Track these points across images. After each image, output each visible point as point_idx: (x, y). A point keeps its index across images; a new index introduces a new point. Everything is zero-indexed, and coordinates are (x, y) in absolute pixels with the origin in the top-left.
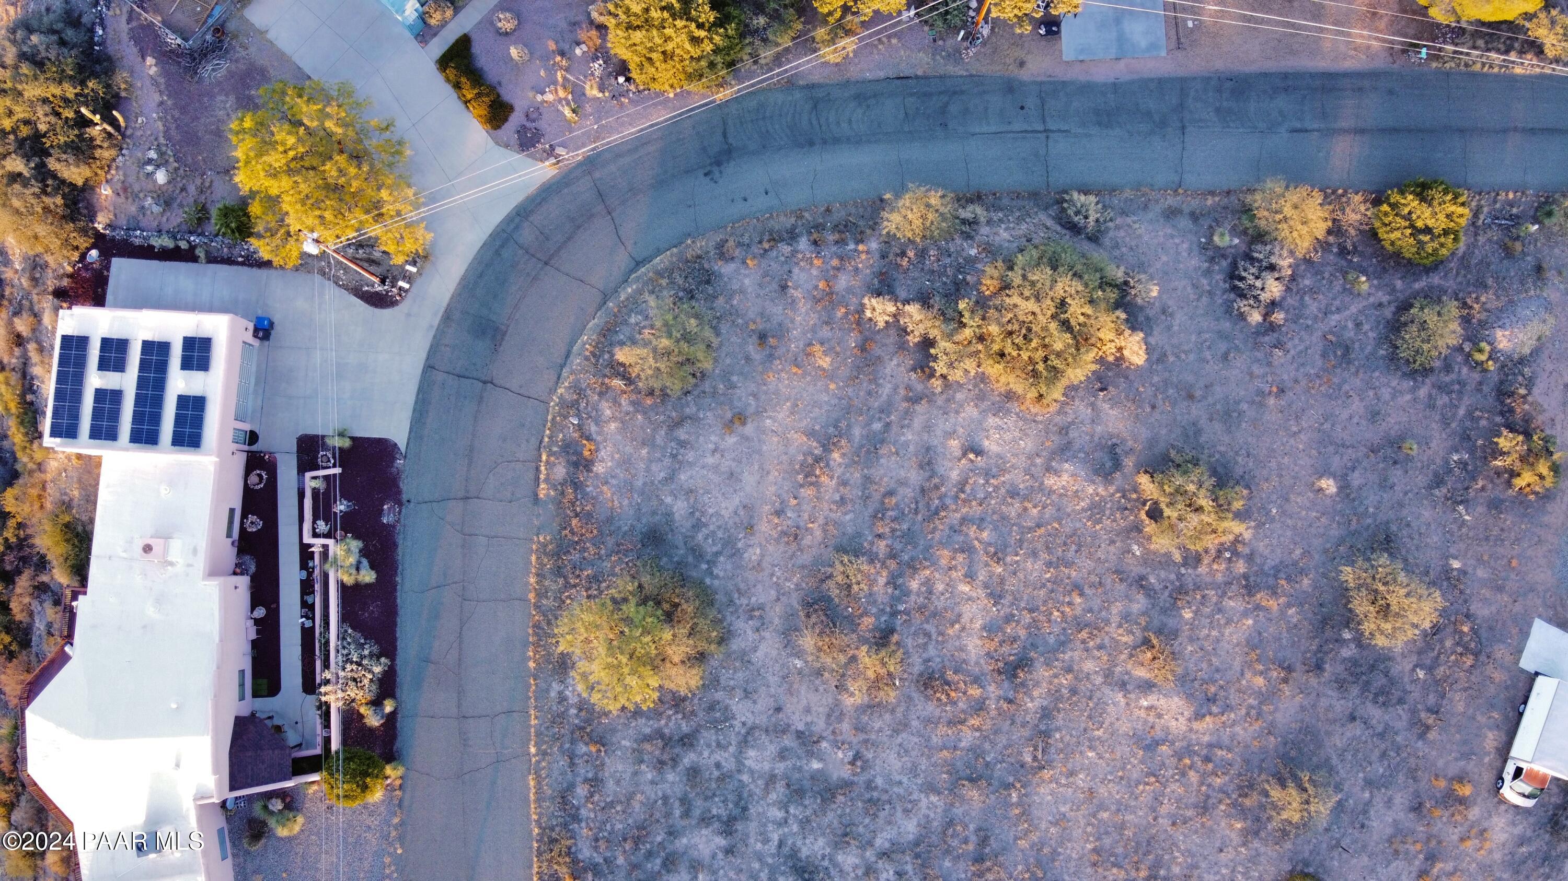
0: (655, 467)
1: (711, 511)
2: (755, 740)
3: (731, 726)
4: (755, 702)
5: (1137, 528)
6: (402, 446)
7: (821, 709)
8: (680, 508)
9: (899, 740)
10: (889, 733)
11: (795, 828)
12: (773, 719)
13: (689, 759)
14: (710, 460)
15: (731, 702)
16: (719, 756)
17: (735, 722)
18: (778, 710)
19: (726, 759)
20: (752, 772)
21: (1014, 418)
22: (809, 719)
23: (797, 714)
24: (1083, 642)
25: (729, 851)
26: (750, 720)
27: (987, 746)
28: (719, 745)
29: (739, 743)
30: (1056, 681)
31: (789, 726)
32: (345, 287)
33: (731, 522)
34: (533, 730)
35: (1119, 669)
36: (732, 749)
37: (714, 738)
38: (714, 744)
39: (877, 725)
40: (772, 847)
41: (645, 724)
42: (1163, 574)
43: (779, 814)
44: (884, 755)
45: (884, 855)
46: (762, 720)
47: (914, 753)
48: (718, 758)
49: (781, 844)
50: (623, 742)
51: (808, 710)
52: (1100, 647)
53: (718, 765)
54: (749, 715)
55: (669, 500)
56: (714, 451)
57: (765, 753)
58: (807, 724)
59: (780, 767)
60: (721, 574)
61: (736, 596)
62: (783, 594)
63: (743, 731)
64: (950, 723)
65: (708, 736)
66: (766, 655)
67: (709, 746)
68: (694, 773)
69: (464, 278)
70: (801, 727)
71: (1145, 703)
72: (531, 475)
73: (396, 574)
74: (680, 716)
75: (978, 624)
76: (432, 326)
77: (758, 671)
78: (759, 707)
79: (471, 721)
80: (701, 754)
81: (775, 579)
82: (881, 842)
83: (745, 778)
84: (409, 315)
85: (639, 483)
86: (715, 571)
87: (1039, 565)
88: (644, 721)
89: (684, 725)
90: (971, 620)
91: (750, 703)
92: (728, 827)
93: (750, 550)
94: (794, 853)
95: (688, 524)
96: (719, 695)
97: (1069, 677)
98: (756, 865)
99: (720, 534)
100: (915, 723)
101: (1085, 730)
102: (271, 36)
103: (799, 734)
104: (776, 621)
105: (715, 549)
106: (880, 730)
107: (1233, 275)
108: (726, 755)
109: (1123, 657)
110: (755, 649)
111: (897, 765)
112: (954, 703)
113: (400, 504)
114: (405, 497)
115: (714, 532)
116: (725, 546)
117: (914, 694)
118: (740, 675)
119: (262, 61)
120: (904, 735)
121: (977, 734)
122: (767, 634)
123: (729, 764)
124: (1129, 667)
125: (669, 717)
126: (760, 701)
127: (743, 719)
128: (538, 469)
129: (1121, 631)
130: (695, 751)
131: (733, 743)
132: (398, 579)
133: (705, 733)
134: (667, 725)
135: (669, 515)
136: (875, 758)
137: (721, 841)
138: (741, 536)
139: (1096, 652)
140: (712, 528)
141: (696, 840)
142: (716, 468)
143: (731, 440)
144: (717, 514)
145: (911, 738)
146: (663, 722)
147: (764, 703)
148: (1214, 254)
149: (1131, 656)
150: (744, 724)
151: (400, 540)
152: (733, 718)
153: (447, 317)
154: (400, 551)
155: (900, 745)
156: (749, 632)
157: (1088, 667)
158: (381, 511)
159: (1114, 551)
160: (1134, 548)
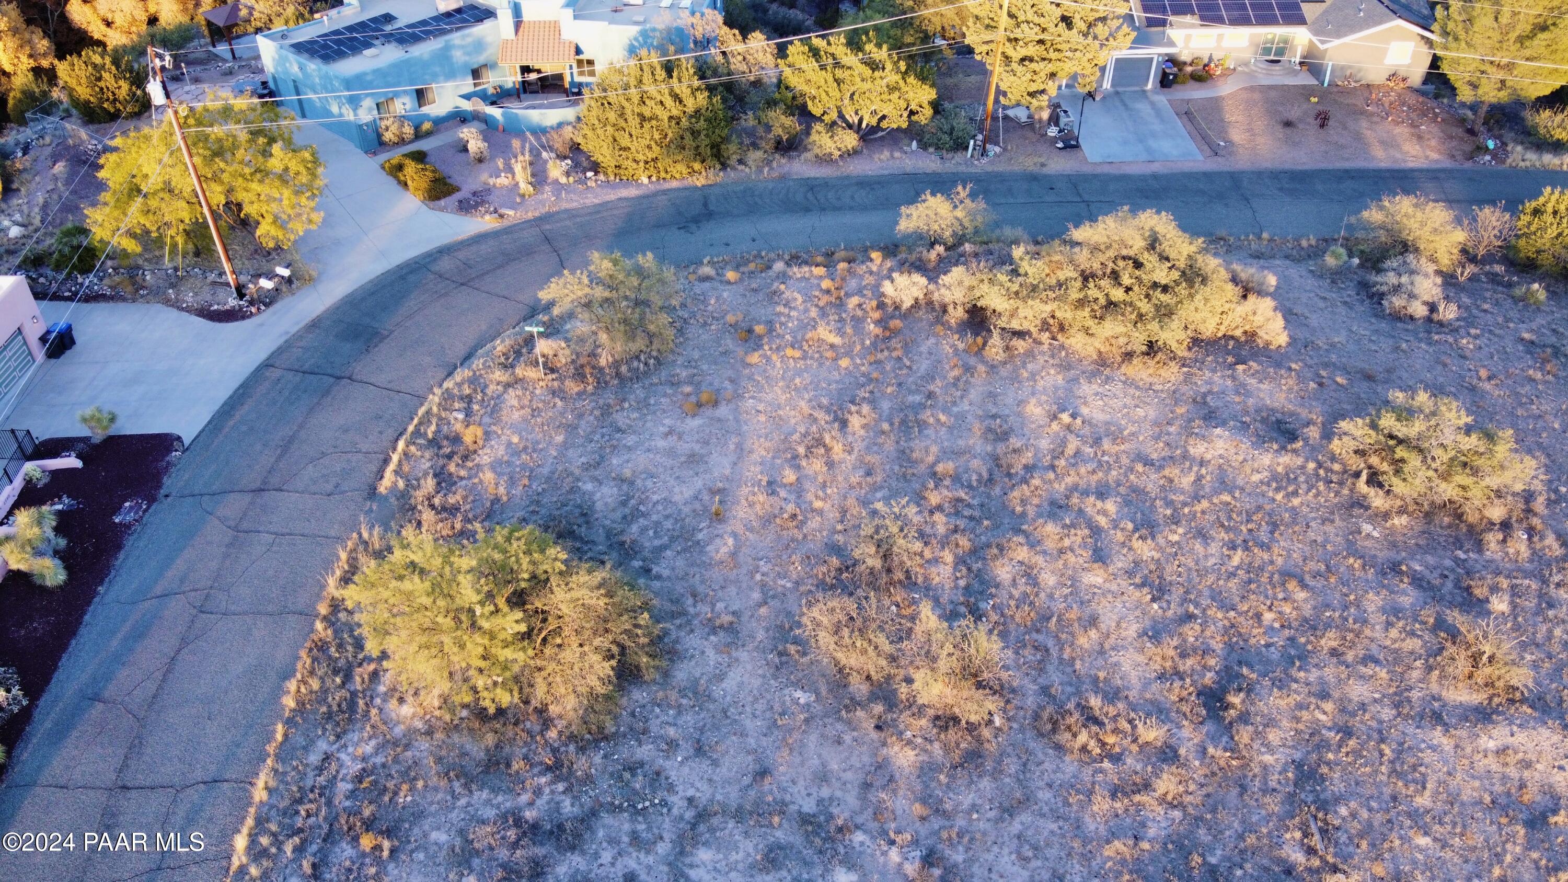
0: (573, 453)
1: (655, 498)
2: (712, 830)
3: (664, 803)
4: (715, 763)
5: (1360, 504)
6: (188, 438)
7: (849, 776)
8: (605, 496)
9: (1016, 827)
10: (991, 814)
12: (752, 793)
13: (570, 866)
14: (661, 443)
15: (668, 764)
16: (633, 861)
17: (673, 799)
18: (762, 773)
19: (649, 867)
21: (1120, 385)
22: (825, 792)
23: (801, 783)
24: (1334, 652)
26: (703, 793)
27: (1202, 834)
28: (635, 838)
29: (681, 836)
30: (1305, 715)
31: (784, 803)
32: (188, 310)
33: (686, 510)
34: (252, 810)
35: (1415, 695)
36: (663, 848)
37: (627, 827)
38: (626, 839)
39: (967, 799)
41: (488, 802)
42: (1430, 559)
44: (990, 857)
46: (732, 796)
47: (1052, 853)
48: (632, 864)
50: (434, 835)
51: (823, 777)
52: (1369, 659)
54: (704, 786)
55: (589, 487)
56: (670, 433)
57: (734, 857)
58: (820, 802)
60: (666, 573)
61: (690, 601)
62: (773, 597)
63: (689, 815)
64: (1115, 791)
65: (615, 823)
66: (741, 685)
67: (613, 841)
69: (352, 294)
70: (809, 806)
71: (1492, 745)
72: (374, 466)
73: (101, 583)
74: (561, 787)
75: (1132, 630)
76: (287, 333)
77: (725, 711)
78: (723, 771)
79: (133, 794)
80: (596, 856)
81: (758, 577)
84: (261, 327)
85: (545, 471)
86: (655, 569)
87: (1215, 549)
88: (485, 794)
89: (567, 802)
90: (1118, 625)
91: (705, 765)
93: (718, 541)
95: (617, 515)
97: (1329, 706)
99: (668, 524)
100: (1044, 795)
101: (1394, 798)
103: (805, 820)
104: (761, 635)
105: (657, 543)
106: (974, 808)
108: (651, 859)
109: (1416, 674)
110: (720, 677)
112: (1116, 759)
113: (152, 503)
114: (163, 493)
115: (658, 524)
116: (673, 539)
117: (1032, 745)
118: (688, 718)
120: (1026, 817)
121: (1177, 814)
122: (743, 655)
124: (1435, 688)
125: (538, 792)
126: (726, 762)
127: (691, 792)
128: (386, 460)
129: (1394, 633)
130: (583, 853)
131: (666, 836)
132: (101, 589)
133: (607, 819)
134: (531, 804)
136: (970, 861)
138: (702, 525)
139: (1363, 670)
140: (655, 517)
142: (671, 453)
143: (695, 422)
144: (667, 501)
145: (1041, 822)
146: (525, 798)
147: (733, 763)
149: (1429, 669)
150: (690, 800)
151: (129, 542)
152: (671, 788)
153: (313, 325)
154: (122, 555)
155: (1019, 837)
156: (711, 653)
157: (1358, 691)
158: (117, 509)
159: (1334, 532)
160: (1367, 528)
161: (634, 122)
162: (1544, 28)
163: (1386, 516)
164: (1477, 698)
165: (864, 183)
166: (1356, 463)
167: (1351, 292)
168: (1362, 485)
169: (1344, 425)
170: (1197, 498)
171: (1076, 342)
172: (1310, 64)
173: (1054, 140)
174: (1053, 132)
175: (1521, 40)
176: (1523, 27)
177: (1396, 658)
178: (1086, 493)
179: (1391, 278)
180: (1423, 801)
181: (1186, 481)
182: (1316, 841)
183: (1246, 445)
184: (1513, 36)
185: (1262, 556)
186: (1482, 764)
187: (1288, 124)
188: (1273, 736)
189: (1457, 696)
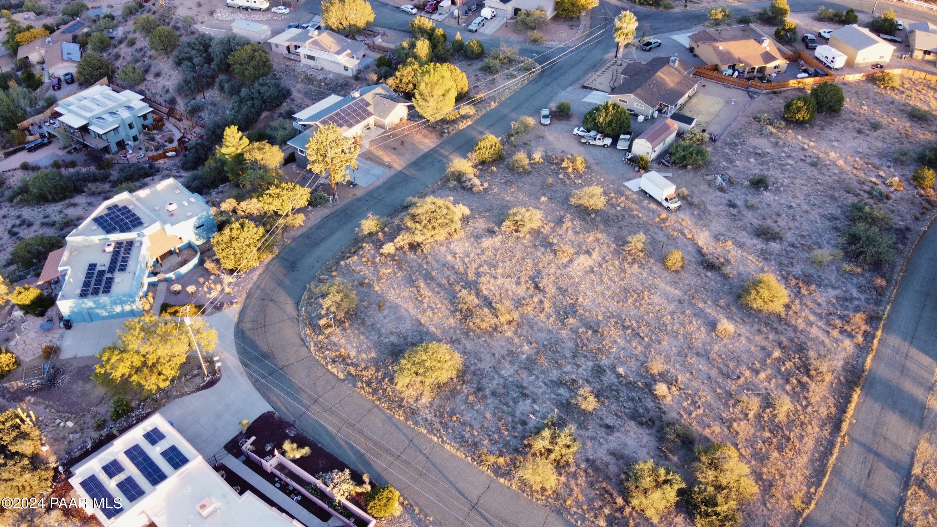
0: (371, 338)
1: (404, 331)
2: (499, 368)
3: (487, 372)
5: (518, 238)
6: (271, 409)
7: (505, 343)
8: (393, 339)
11: (543, 376)
12: (496, 358)
13: (487, 392)
14: (387, 321)
16: (495, 382)
17: (487, 370)
18: (494, 355)
19: (497, 380)
20: (510, 376)
23: (500, 351)
24: (543, 267)
25: (534, 401)
26: (490, 365)
27: (558, 308)
29: (496, 373)
30: (550, 280)
31: (502, 356)
32: (193, 392)
33: (414, 328)
35: (560, 265)
36: (496, 377)
37: (486, 380)
38: (489, 381)
40: (544, 387)
42: (538, 240)
43: (534, 377)
45: (574, 357)
46: (493, 362)
49: (545, 383)
51: (502, 347)
53: (498, 384)
54: (488, 364)
55: (387, 340)
56: (384, 318)
57: (507, 368)
58: (506, 350)
59: (516, 367)
63: (492, 370)
64: (541, 312)
65: (484, 381)
67: (488, 383)
68: (494, 394)
70: (506, 353)
72: (331, 376)
73: (317, 445)
75: (514, 286)
76: (242, 373)
78: (488, 360)
79: (402, 455)
80: (489, 387)
82: (568, 354)
83: (510, 379)
84: (228, 377)
87: (509, 263)
90: (511, 287)
91: (484, 362)
92: (525, 396)
93: (429, 328)
94: (552, 381)
95: (402, 340)
96: (473, 368)
97: (551, 276)
98: (547, 396)
99: (415, 334)
101: (573, 283)
102: (79, 355)
103: (508, 355)
104: (461, 336)
105: (419, 338)
107: (464, 188)
109: (556, 261)
110: (466, 348)
111: (544, 335)
112: (536, 308)
113: (292, 425)
114: (291, 422)
115: (413, 335)
116: (421, 335)
118: (471, 358)
119: (82, 364)
121: (552, 309)
122: (464, 342)
123: (501, 381)
126: (486, 358)
127: (488, 367)
128: (331, 373)
129: (547, 257)
130: (486, 388)
131: (494, 375)
132: (319, 445)
133: (482, 381)
135: (393, 344)
137: (528, 401)
138: (422, 329)
139: (549, 266)
141: (521, 409)
142: (391, 321)
143: (386, 312)
144: (407, 330)
147: (488, 357)
148: (455, 189)
149: (557, 259)
150: (490, 368)
151: (305, 434)
152: (485, 369)
153: (245, 364)
154: (309, 437)
157: (552, 271)
159: (520, 246)
167: (465, 192)
172: (380, 127)
177: (551, 261)
179: (468, 183)
180: (577, 280)
185: (516, 258)
187: (394, 148)
188: (550, 287)
189: (565, 260)
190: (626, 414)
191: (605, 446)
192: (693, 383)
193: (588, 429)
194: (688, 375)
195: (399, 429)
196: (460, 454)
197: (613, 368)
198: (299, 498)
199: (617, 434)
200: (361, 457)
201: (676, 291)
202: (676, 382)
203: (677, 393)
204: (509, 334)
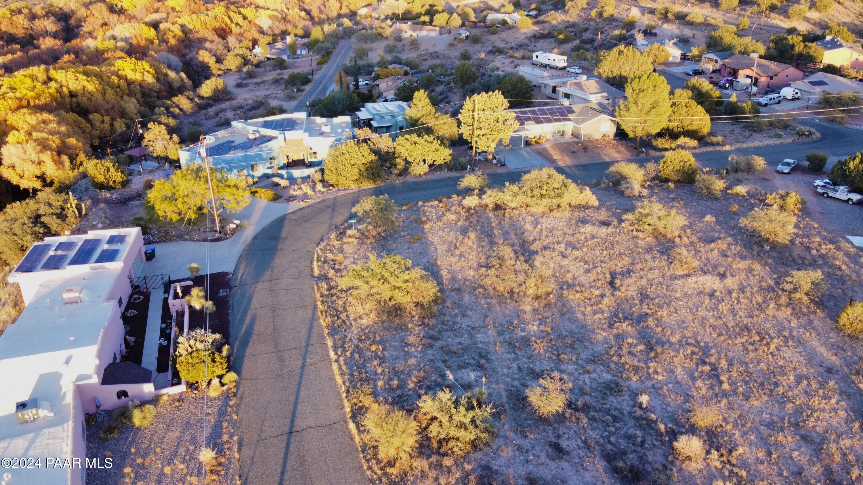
3: (460, 327)
4: (471, 317)
6: (231, 271)
13: (439, 343)
14: (408, 251)
15: (456, 320)
16: (458, 340)
17: (462, 326)
19: (464, 340)
20: (483, 343)
22: (508, 318)
23: (499, 318)
24: (641, 269)
28: (456, 335)
29: (470, 333)
30: (638, 283)
33: (426, 265)
35: (667, 274)
36: (466, 336)
37: (452, 333)
38: (453, 336)
46: (479, 323)
50: (394, 344)
52: (652, 269)
53: (460, 343)
54: (470, 323)
56: (409, 248)
59: (500, 338)
63: (469, 329)
64: (592, 306)
68: (444, 348)
71: (692, 281)
72: (308, 270)
73: (228, 309)
74: (427, 328)
75: (582, 272)
76: (246, 241)
79: (285, 352)
83: (480, 345)
84: (234, 240)
89: (430, 331)
90: (577, 271)
91: (468, 318)
94: (531, 371)
97: (644, 280)
98: (509, 379)
101: (670, 296)
109: (666, 270)
111: (573, 326)
112: (589, 299)
113: (230, 288)
114: (233, 286)
121: (611, 308)
123: (467, 342)
124: (672, 272)
127: (467, 324)
128: (311, 268)
129: (656, 262)
131: (465, 334)
132: (230, 311)
133: (445, 333)
134: (419, 333)
138: (434, 268)
139: (651, 271)
143: (416, 245)
146: (416, 332)
147: (477, 317)
149: (669, 268)
150: (468, 326)
151: (230, 299)
152: (460, 324)
153: (255, 238)
154: (231, 303)
157: (651, 276)
158: (218, 292)
159: (631, 244)
160: (640, 242)
161: (348, 166)
162: (654, 107)
163: (644, 239)
164: (685, 272)
165: (435, 181)
166: (630, 228)
167: (613, 193)
168: (635, 232)
169: (625, 217)
170: (586, 241)
171: (533, 209)
172: (575, 135)
173: (496, 164)
174: (495, 162)
175: (647, 113)
176: (647, 108)
177: (659, 268)
178: (554, 244)
179: (625, 186)
180: (678, 295)
181: (583, 237)
182: (652, 306)
183: (597, 228)
184: (644, 112)
185: (612, 252)
186: (691, 286)
187: (574, 152)
188: (631, 288)
189: (679, 273)
190: (603, 450)
191: (531, 467)
192: (760, 467)
193: (526, 437)
194: (761, 454)
195: (310, 331)
196: (339, 380)
197: (635, 395)
198: (165, 343)
199: (564, 464)
200: (248, 334)
201: (834, 358)
202: (730, 451)
203: (718, 464)
204: (528, 308)
